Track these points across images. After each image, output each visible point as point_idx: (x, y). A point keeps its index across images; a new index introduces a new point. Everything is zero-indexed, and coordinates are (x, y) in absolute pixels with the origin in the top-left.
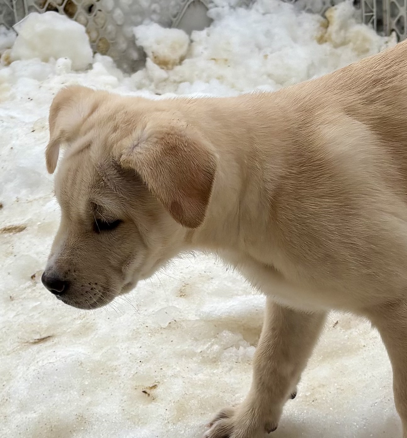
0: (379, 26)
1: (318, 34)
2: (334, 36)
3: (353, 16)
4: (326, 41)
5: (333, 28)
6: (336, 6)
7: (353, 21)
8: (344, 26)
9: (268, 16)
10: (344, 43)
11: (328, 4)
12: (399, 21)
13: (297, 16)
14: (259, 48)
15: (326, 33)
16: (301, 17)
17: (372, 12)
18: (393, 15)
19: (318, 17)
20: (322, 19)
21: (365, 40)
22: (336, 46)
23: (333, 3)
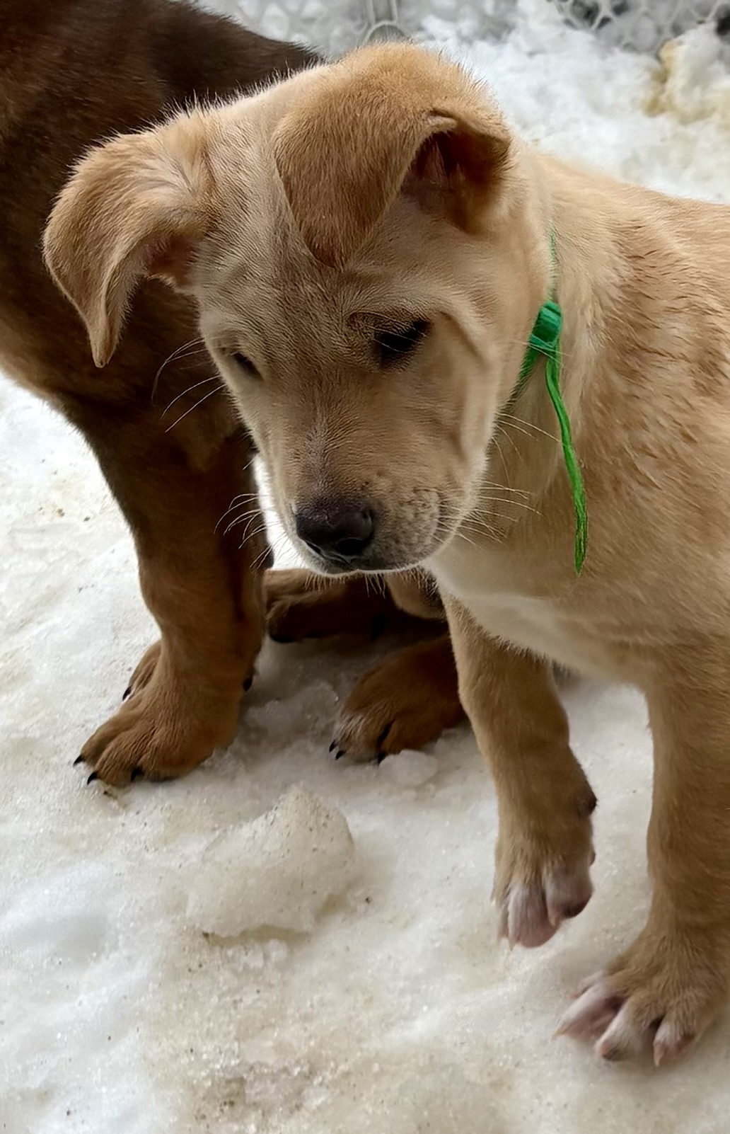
1: (645, 95)
2: (679, 100)
3: (720, 56)
4: (663, 111)
5: (677, 82)
6: (681, 38)
7: (720, 67)
8: (699, 78)
9: (539, 58)
10: (702, 114)
11: (667, 33)
13: (603, 58)
15: (663, 91)
16: (610, 60)
19: (646, 60)
20: (655, 64)
22: (685, 120)
23: (677, 30)
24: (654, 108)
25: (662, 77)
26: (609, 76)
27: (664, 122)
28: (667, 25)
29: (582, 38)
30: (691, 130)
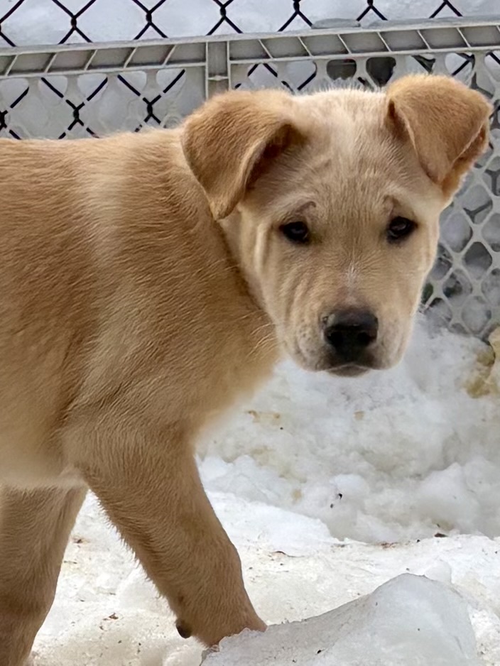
1: (472, 377)
4: (487, 392)
13: (431, 337)
14: (348, 396)
15: (487, 375)
20: (483, 347)
24: (477, 390)
25: (488, 360)
27: (487, 404)
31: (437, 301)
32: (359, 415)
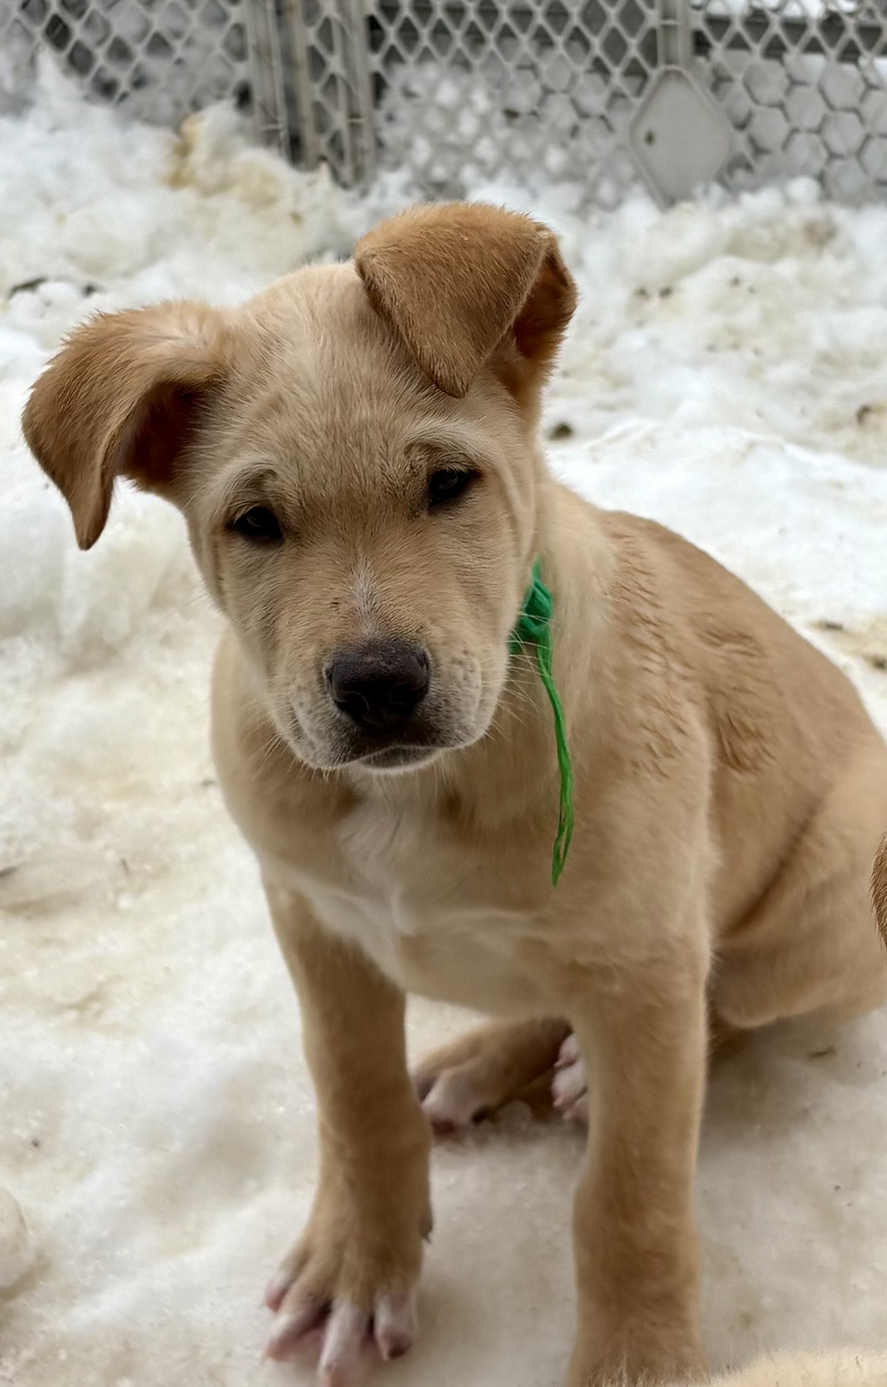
0: (295, 150)
1: (167, 168)
2: (201, 173)
3: (240, 130)
4: (186, 184)
5: (199, 156)
6: (202, 113)
7: (239, 141)
8: (220, 152)
9: (60, 135)
10: (223, 186)
11: (186, 108)
12: (335, 141)
13: (123, 133)
14: (48, 200)
15: (184, 165)
17: (275, 122)
18: (321, 128)
19: (165, 134)
20: (175, 139)
21: (267, 179)
22: (206, 192)
23: (196, 105)
24: (176, 181)
25: (183, 150)
26: (130, 149)
27: (187, 196)
28: (186, 99)
29: (101, 113)
30: (213, 203)
31: (124, 96)
32: (61, 219)
